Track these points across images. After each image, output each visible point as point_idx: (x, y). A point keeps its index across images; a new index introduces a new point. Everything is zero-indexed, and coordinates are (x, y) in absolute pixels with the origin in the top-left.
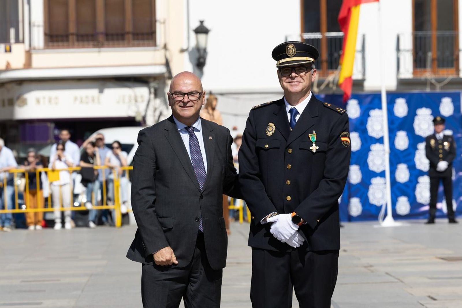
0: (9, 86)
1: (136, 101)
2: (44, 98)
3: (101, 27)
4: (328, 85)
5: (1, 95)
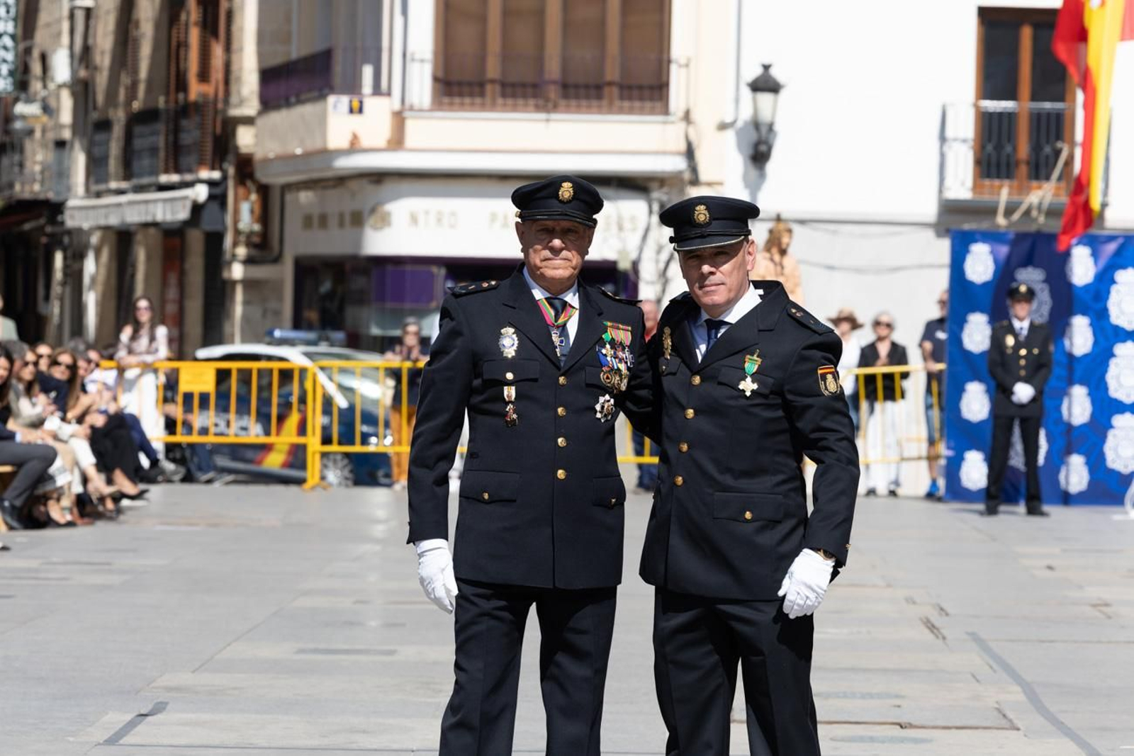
0: (353, 185)
1: (620, 228)
2: (427, 213)
3: (553, 68)
4: (1027, 212)
5: (337, 202)
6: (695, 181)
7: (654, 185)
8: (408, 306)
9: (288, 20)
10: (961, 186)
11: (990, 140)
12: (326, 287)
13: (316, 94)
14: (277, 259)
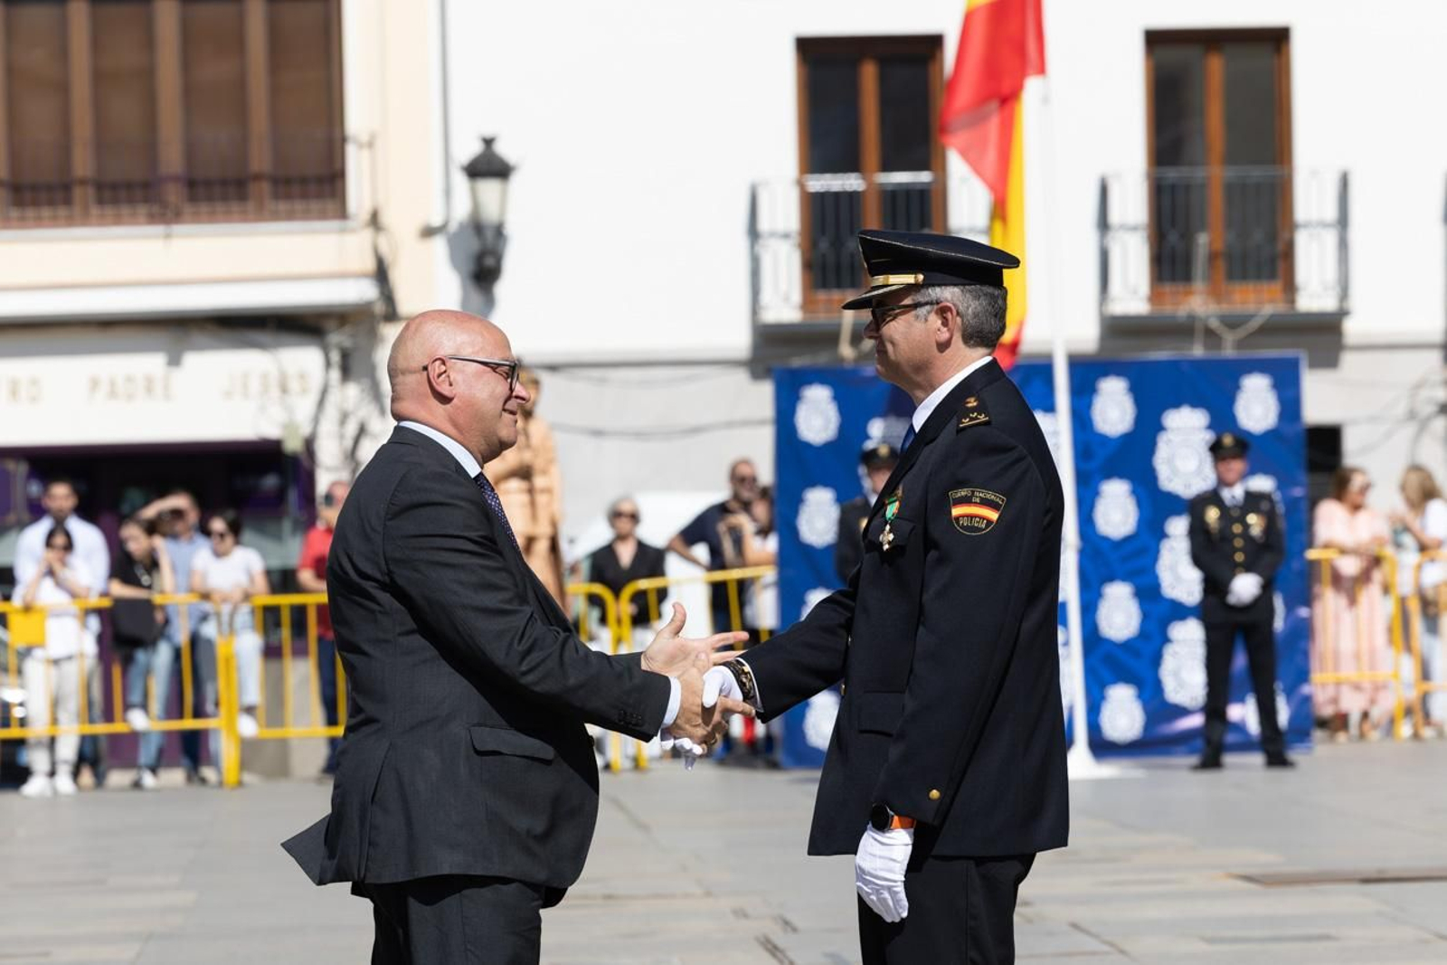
1: (284, 390)
3: (172, 158)
6: (392, 316)
7: (331, 324)
10: (785, 302)
11: (823, 232)
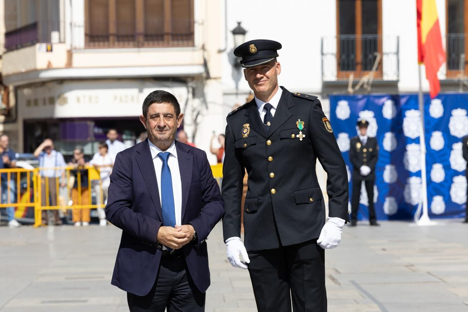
0: (50, 85)
2: (84, 97)
3: (140, 27)
4: (362, 86)
5: (42, 93)
6: (208, 77)
7: (189, 80)
8: (77, 140)
9: (15, 9)
10: (332, 75)
11: (344, 53)
12: (38, 133)
13: (30, 43)
14: (15, 121)
